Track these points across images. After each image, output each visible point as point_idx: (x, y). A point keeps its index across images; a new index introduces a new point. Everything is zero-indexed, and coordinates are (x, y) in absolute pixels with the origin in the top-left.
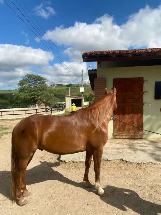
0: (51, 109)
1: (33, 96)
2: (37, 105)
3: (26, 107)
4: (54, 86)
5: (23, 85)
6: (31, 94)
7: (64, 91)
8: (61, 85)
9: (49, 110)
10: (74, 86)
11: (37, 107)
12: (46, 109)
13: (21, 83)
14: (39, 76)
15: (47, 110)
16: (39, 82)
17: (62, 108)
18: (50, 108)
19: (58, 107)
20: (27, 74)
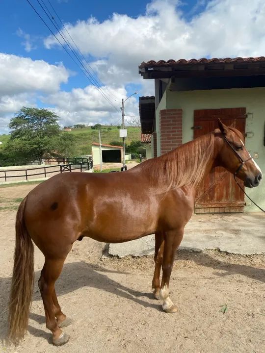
0: (70, 168)
1: (36, 146)
2: (43, 160)
3: (25, 164)
4: (69, 128)
5: (17, 126)
6: (32, 141)
7: (87, 137)
8: (82, 127)
9: (65, 168)
10: (104, 129)
11: (43, 165)
12: (61, 167)
13: (14, 124)
14: (45, 110)
15: (63, 168)
16: (45, 120)
17: (88, 165)
18: (68, 165)
19: (81, 164)
20: (25, 108)
